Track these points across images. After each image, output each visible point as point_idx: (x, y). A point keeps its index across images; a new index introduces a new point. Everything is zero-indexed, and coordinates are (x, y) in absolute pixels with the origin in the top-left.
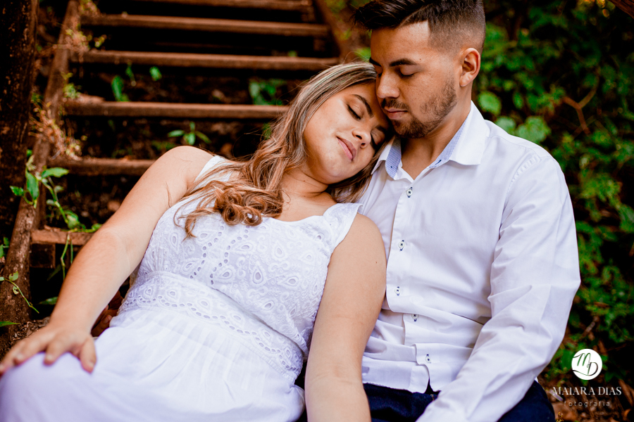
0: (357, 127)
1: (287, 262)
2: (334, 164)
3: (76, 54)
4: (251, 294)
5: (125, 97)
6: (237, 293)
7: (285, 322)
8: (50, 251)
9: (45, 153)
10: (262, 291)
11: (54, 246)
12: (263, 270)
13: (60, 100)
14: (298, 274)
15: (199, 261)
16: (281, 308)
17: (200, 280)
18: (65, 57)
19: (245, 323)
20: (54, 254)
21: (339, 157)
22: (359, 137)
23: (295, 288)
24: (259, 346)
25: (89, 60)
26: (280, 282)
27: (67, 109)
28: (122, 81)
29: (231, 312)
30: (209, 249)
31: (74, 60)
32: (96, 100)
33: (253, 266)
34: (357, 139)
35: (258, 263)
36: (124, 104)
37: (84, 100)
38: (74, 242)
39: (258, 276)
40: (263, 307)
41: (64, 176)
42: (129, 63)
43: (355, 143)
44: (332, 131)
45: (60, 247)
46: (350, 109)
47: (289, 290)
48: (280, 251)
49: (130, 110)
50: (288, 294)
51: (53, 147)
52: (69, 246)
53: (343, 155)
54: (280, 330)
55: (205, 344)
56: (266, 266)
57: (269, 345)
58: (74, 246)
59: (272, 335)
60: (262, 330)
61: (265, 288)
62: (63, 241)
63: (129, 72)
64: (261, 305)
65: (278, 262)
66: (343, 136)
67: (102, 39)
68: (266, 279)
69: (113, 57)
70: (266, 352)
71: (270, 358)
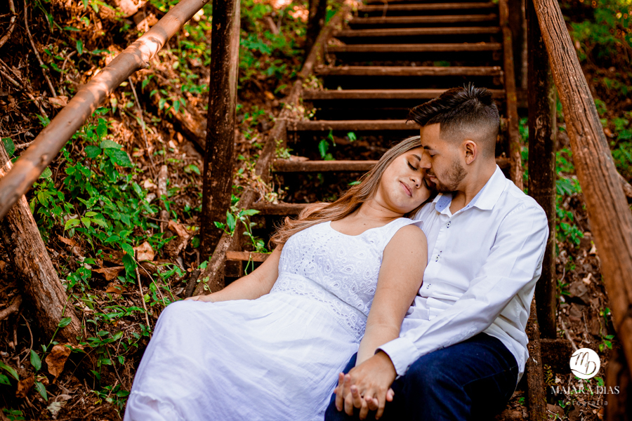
0: (413, 174)
1: (345, 258)
2: (397, 198)
3: (292, 124)
4: (326, 278)
5: (330, 156)
6: (318, 279)
7: (349, 295)
8: (238, 266)
9: (248, 199)
10: (331, 276)
11: (241, 262)
12: (331, 264)
13: (269, 161)
14: (352, 265)
15: (299, 262)
16: (344, 286)
17: (300, 274)
18: (281, 126)
19: (324, 296)
20: (240, 267)
21: (400, 194)
22: (413, 180)
23: (351, 274)
24: (333, 311)
25: (301, 129)
26: (341, 271)
27: (275, 167)
28: (327, 144)
29: (316, 290)
30: (306, 255)
31: (290, 129)
32: (302, 160)
33: (325, 262)
34: (413, 182)
35: (328, 260)
36: (330, 162)
37: (294, 159)
38: (255, 259)
39: (328, 267)
40: (333, 286)
41: (256, 215)
42: (331, 129)
43: (411, 185)
44: (396, 178)
45: (245, 262)
46: (409, 164)
47: (347, 275)
48: (342, 252)
49: (336, 165)
50: (346, 277)
51: (257, 196)
52: (251, 262)
53: (403, 192)
54: (347, 300)
55: (298, 307)
56: (332, 261)
57: (340, 311)
58: (254, 262)
59: (342, 305)
60: (335, 301)
61: (332, 274)
62: (246, 259)
63: (331, 136)
64: (331, 285)
65: (339, 258)
66: (403, 180)
67: (314, 110)
68: (333, 269)
69: (320, 125)
70: (337, 315)
71: (340, 319)
